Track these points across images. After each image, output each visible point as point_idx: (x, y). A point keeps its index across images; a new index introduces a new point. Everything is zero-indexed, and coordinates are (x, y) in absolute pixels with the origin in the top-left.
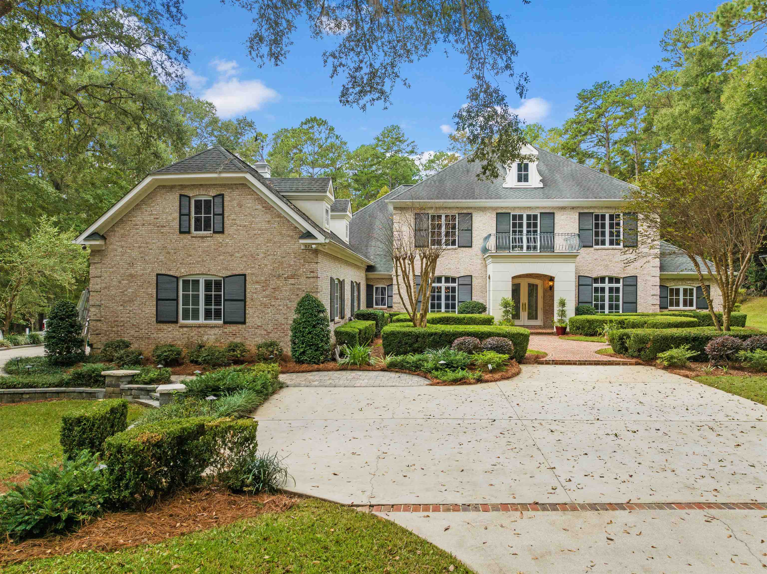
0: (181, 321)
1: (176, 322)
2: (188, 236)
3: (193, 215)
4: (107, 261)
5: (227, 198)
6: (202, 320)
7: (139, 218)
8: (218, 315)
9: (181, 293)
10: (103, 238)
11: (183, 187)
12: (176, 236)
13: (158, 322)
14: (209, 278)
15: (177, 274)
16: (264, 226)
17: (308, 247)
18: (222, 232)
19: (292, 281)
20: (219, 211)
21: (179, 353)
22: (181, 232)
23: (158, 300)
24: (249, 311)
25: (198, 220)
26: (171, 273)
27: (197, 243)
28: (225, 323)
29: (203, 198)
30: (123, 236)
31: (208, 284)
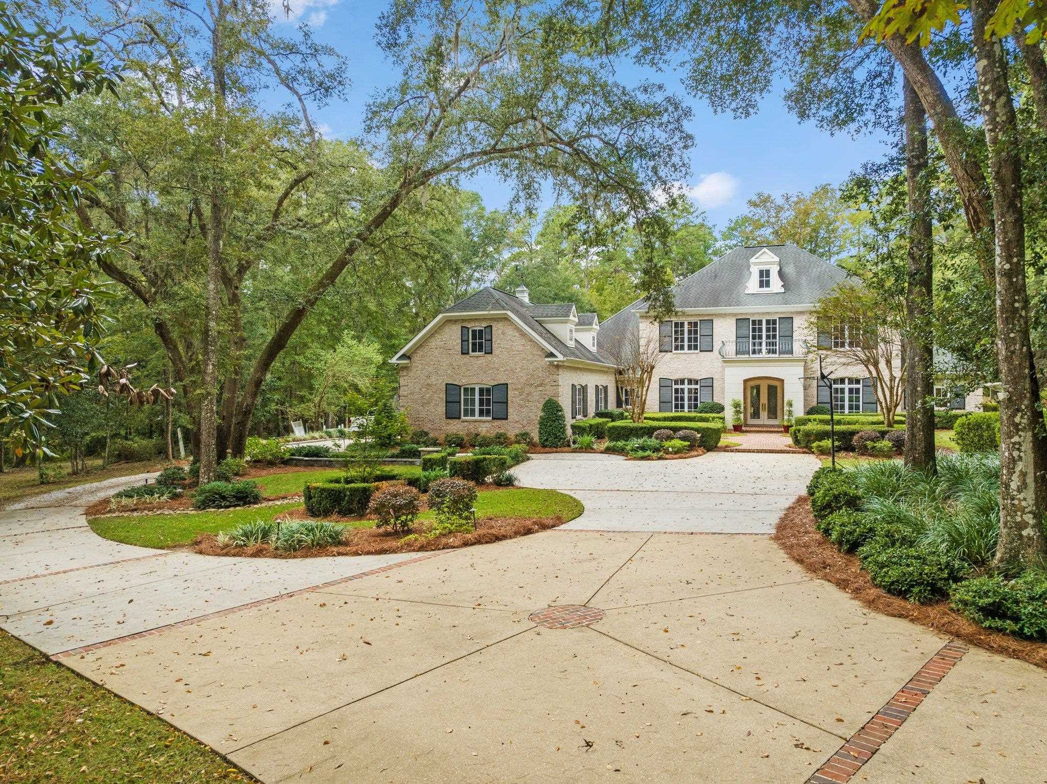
0: (463, 417)
1: (459, 418)
2: (468, 356)
3: (471, 341)
4: (411, 374)
5: (494, 329)
6: (477, 417)
7: (433, 343)
8: (488, 413)
9: (462, 397)
10: (409, 358)
11: (463, 320)
12: (460, 356)
13: (447, 418)
14: (482, 386)
15: (460, 384)
16: (521, 348)
17: (551, 363)
18: (491, 353)
19: (540, 388)
20: (488, 337)
21: (463, 440)
22: (463, 353)
23: (447, 402)
24: (510, 410)
25: (474, 344)
26: (455, 383)
27: (473, 361)
28: (493, 419)
29: (477, 329)
30: (422, 356)
31: (481, 390)
